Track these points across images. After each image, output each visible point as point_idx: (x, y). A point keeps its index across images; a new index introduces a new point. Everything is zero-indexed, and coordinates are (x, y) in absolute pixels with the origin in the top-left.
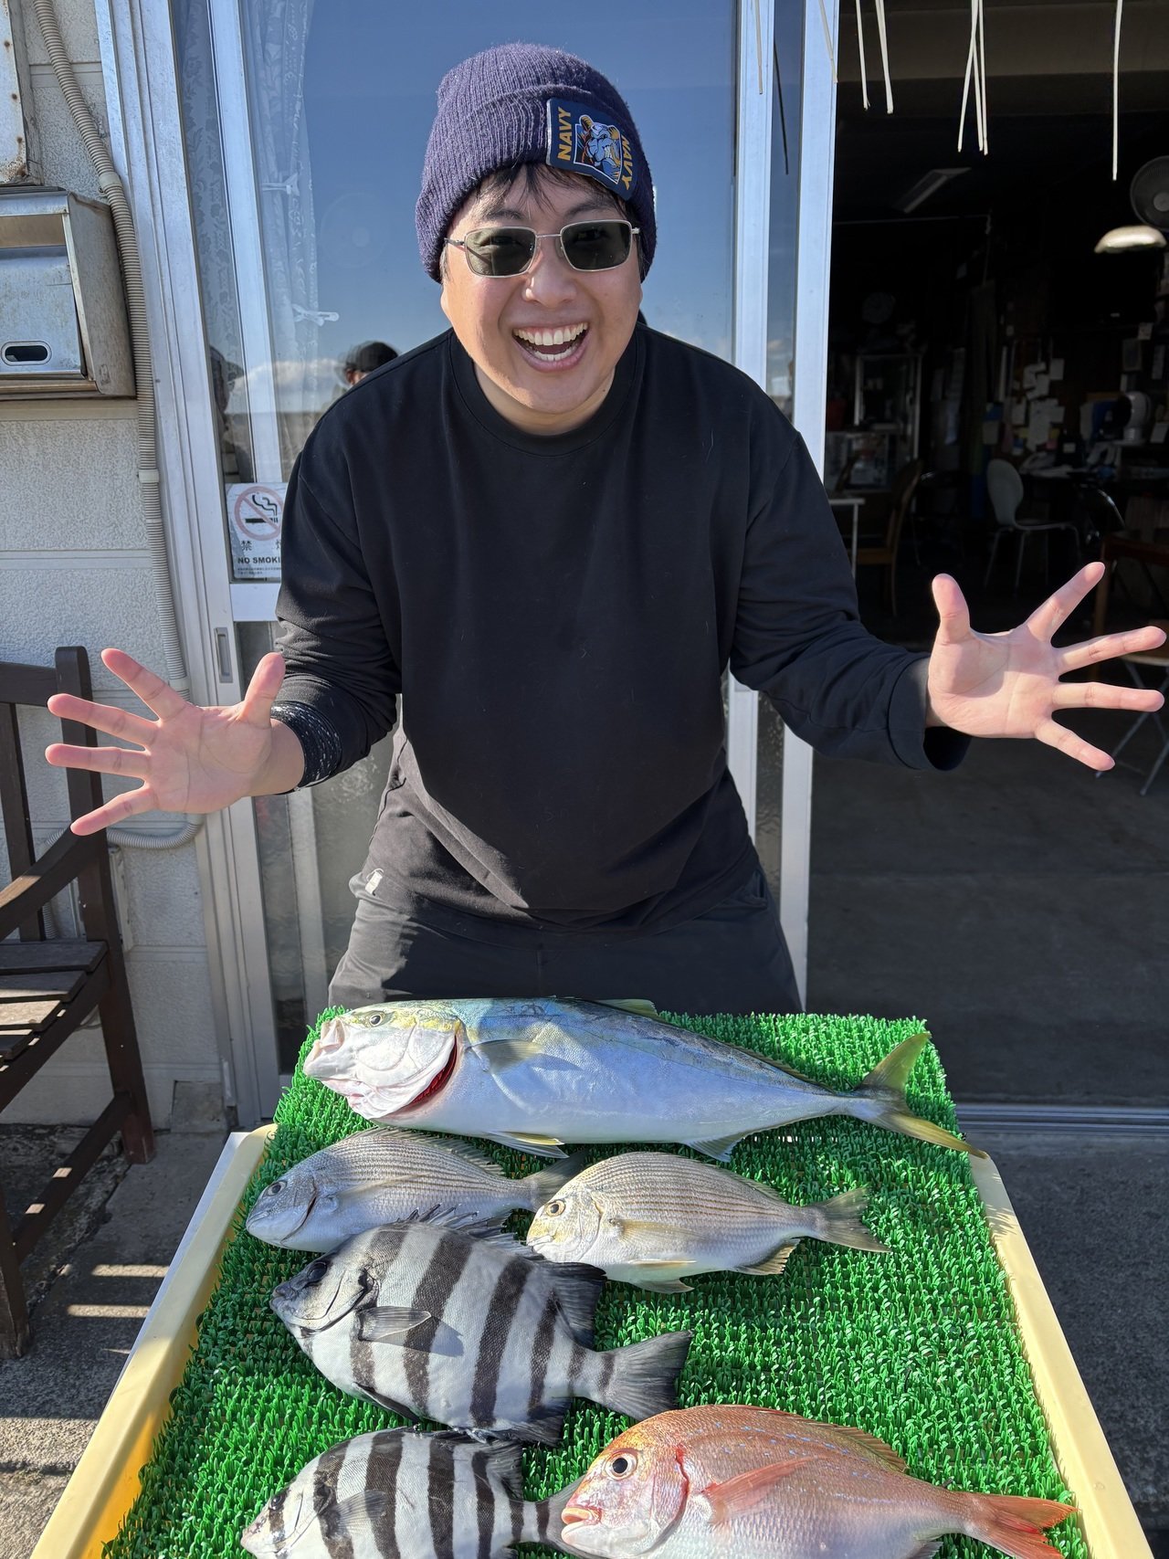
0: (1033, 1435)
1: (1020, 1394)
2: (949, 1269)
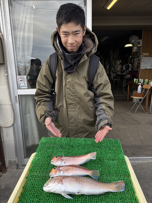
0: (133, 191)
1: (131, 186)
2: (122, 171)
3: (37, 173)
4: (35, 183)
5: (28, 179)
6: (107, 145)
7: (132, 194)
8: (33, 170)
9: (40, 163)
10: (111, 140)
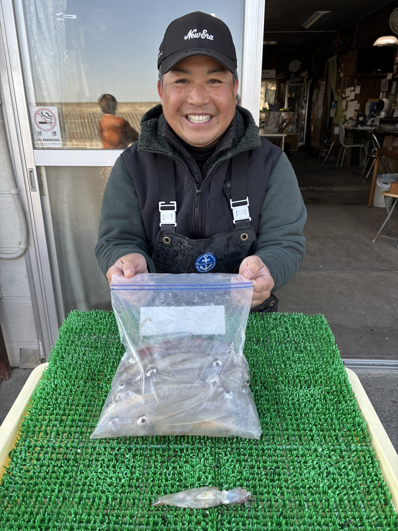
3: (48, 436)
4: (40, 472)
5: (15, 459)
6: (287, 332)
7: (380, 506)
8: (35, 426)
9: (59, 401)
10: (298, 319)
